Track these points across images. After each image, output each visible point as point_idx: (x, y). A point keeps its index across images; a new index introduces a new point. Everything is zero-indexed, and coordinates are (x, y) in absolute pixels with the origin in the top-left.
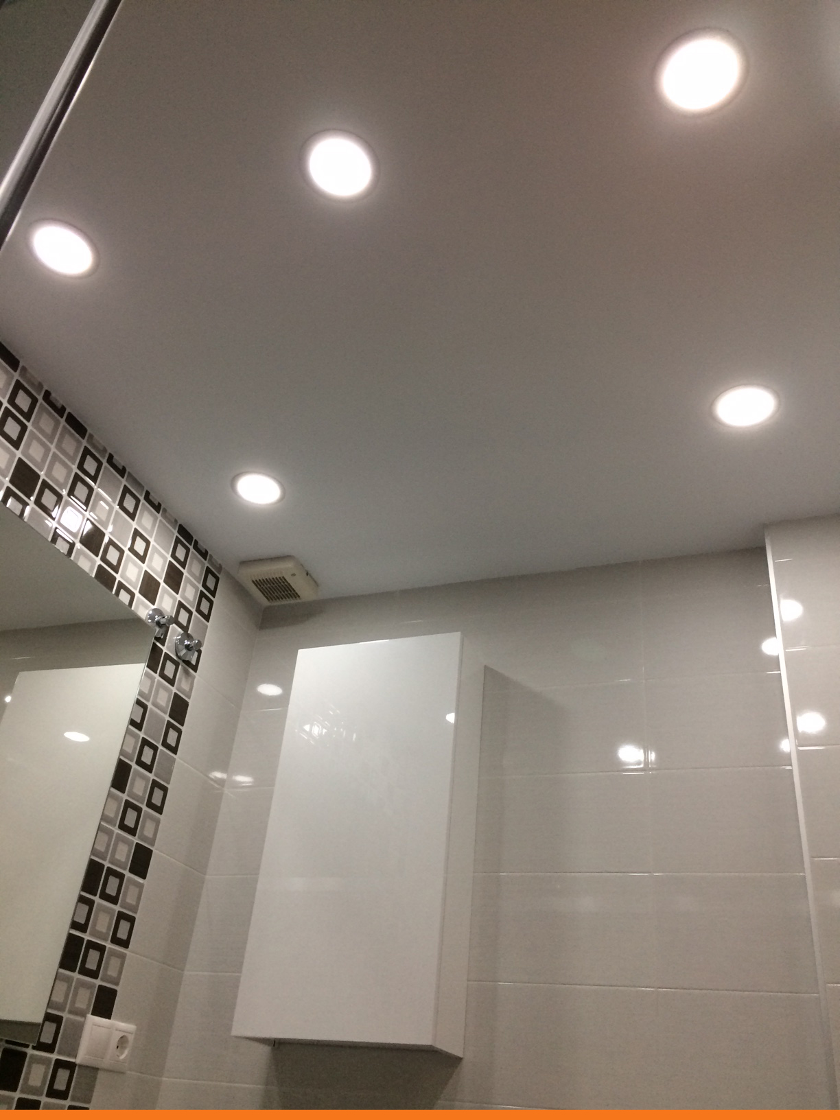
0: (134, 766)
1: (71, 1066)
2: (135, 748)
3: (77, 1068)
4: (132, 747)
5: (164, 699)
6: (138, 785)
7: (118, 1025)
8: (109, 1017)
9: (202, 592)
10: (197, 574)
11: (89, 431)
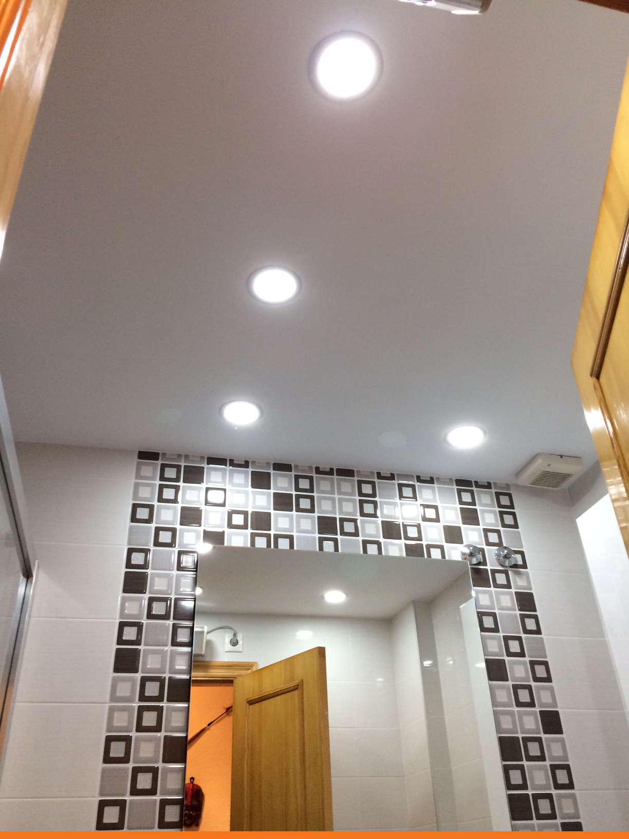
0: (506, 658)
2: (500, 647)
4: (496, 646)
5: (508, 601)
6: (518, 670)
9: (500, 512)
10: (489, 502)
11: (355, 470)
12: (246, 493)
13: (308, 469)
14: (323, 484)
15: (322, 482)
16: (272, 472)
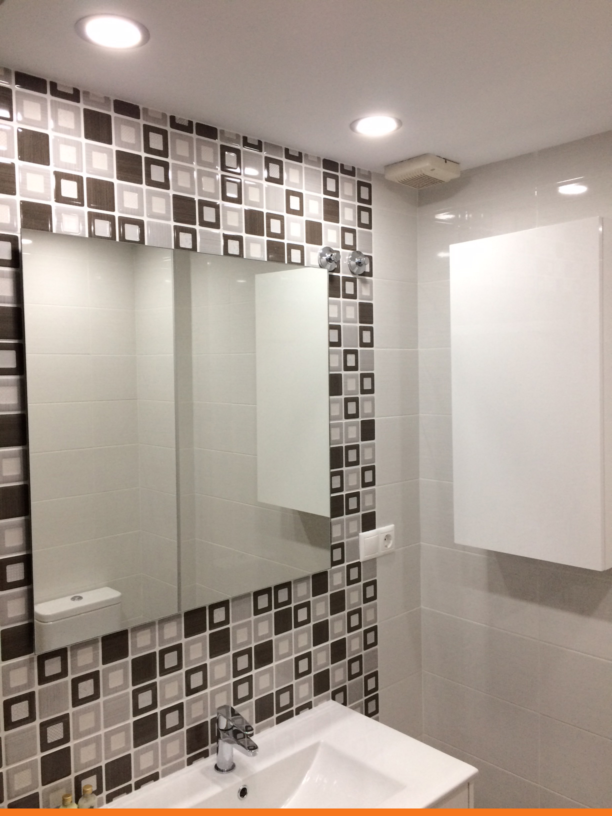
0: (343, 373)
1: (358, 565)
2: (340, 361)
3: (362, 564)
4: (337, 361)
5: (352, 312)
6: (350, 384)
7: (381, 530)
8: (374, 528)
9: (359, 207)
10: (351, 194)
11: (219, 129)
12: (78, 145)
13: (160, 117)
14: (180, 145)
15: (179, 142)
16: (113, 114)
